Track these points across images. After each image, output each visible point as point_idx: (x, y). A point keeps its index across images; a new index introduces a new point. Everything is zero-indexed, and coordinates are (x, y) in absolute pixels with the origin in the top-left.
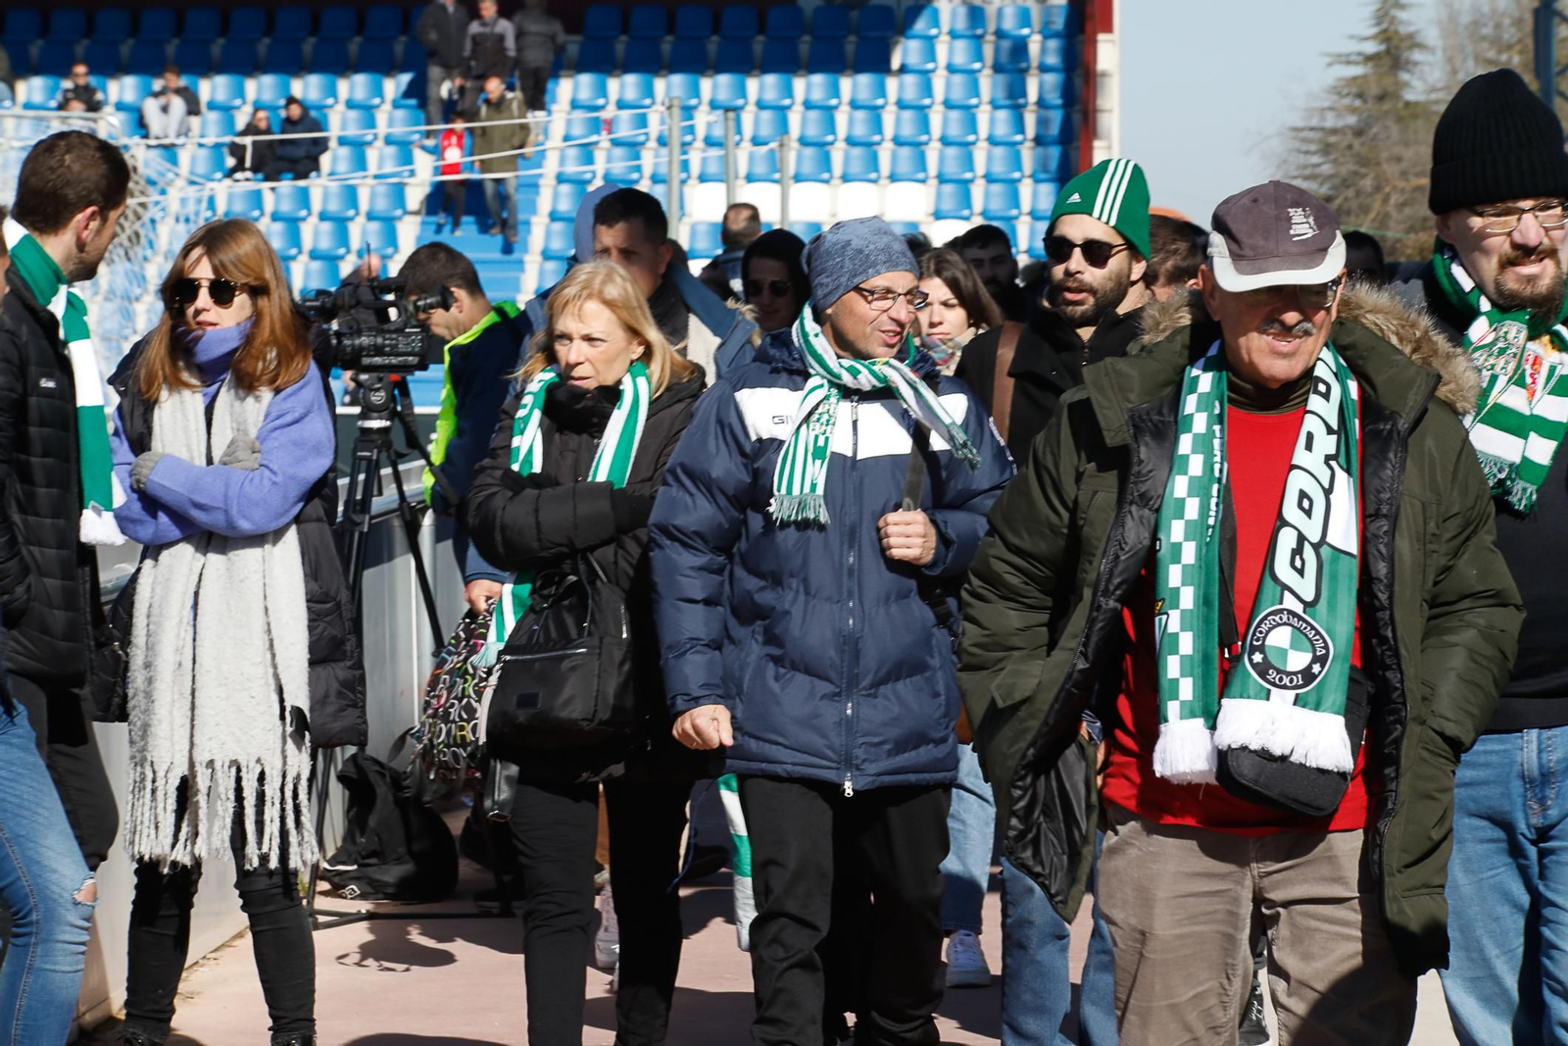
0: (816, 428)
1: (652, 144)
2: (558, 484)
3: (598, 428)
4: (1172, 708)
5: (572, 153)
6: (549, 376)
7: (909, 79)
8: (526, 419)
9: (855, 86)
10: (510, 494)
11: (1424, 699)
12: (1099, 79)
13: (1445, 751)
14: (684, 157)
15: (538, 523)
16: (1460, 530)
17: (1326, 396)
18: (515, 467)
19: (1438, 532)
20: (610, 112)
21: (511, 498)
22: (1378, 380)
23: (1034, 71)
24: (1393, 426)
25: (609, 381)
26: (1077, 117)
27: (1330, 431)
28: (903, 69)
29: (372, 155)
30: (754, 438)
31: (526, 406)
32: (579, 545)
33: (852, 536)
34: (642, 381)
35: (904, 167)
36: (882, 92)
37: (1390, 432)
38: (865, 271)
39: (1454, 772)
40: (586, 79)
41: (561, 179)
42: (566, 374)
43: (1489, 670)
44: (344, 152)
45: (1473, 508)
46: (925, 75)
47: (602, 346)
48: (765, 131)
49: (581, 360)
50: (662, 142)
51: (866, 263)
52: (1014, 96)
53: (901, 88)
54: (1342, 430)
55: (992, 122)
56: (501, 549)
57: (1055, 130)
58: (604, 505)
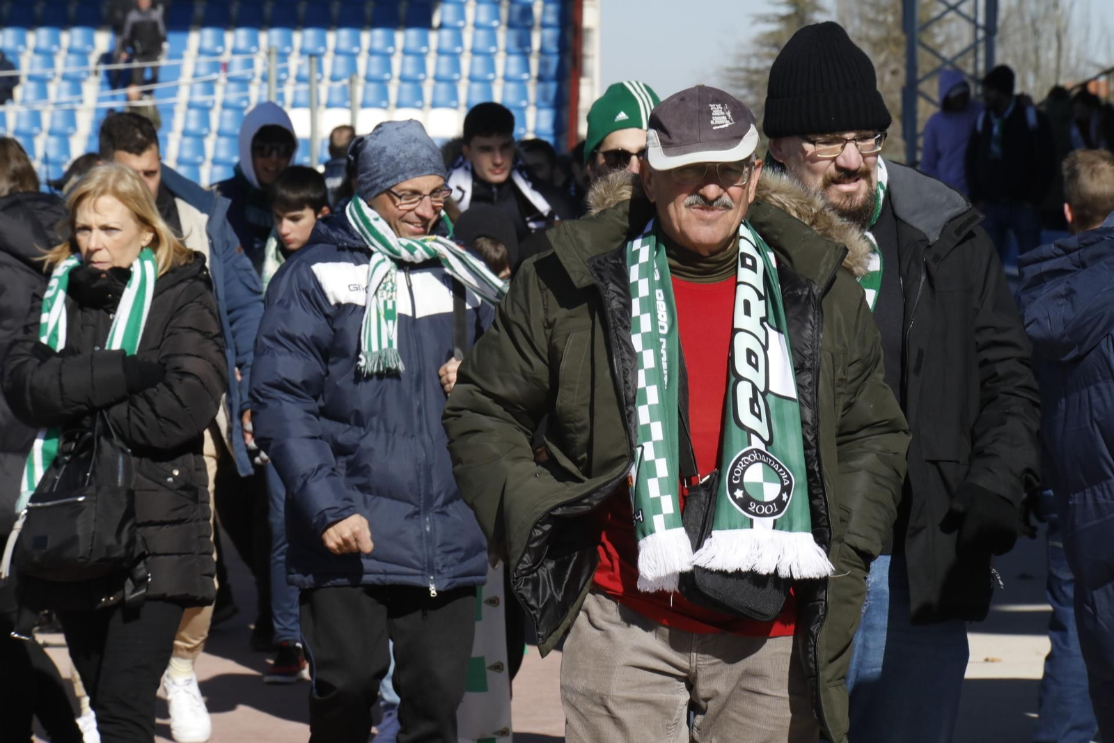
0: (383, 295)
1: (257, 80)
2: (79, 352)
3: (111, 305)
4: (658, 521)
5: (199, 87)
6: (73, 262)
7: (446, 34)
8: (52, 299)
9: (406, 39)
10: (38, 361)
11: (842, 520)
12: (585, 35)
13: (859, 562)
14: (279, 90)
15: (61, 385)
16: (859, 373)
17: (753, 268)
18: (44, 340)
19: (844, 377)
20: (226, 57)
21: (39, 365)
22: (793, 253)
23: (537, 27)
24: (809, 292)
25: (124, 265)
26: (568, 62)
27: (760, 297)
28: (441, 26)
29: (52, 89)
30: (333, 302)
31: (52, 288)
32: (97, 403)
33: (419, 380)
34: (149, 265)
35: (442, 97)
36: (425, 42)
37: (808, 297)
38: (395, 177)
39: (865, 578)
40: (209, 33)
41: (190, 106)
42: (86, 259)
43: (890, 489)
44: (31, 86)
45: (870, 354)
46: (458, 32)
47: (117, 236)
48: (340, 71)
49: (100, 246)
50: (265, 78)
51: (399, 170)
52: (523, 46)
53: (440, 40)
54: (767, 295)
55: (507, 65)
56: (30, 408)
57: (552, 70)
58: (117, 370)
